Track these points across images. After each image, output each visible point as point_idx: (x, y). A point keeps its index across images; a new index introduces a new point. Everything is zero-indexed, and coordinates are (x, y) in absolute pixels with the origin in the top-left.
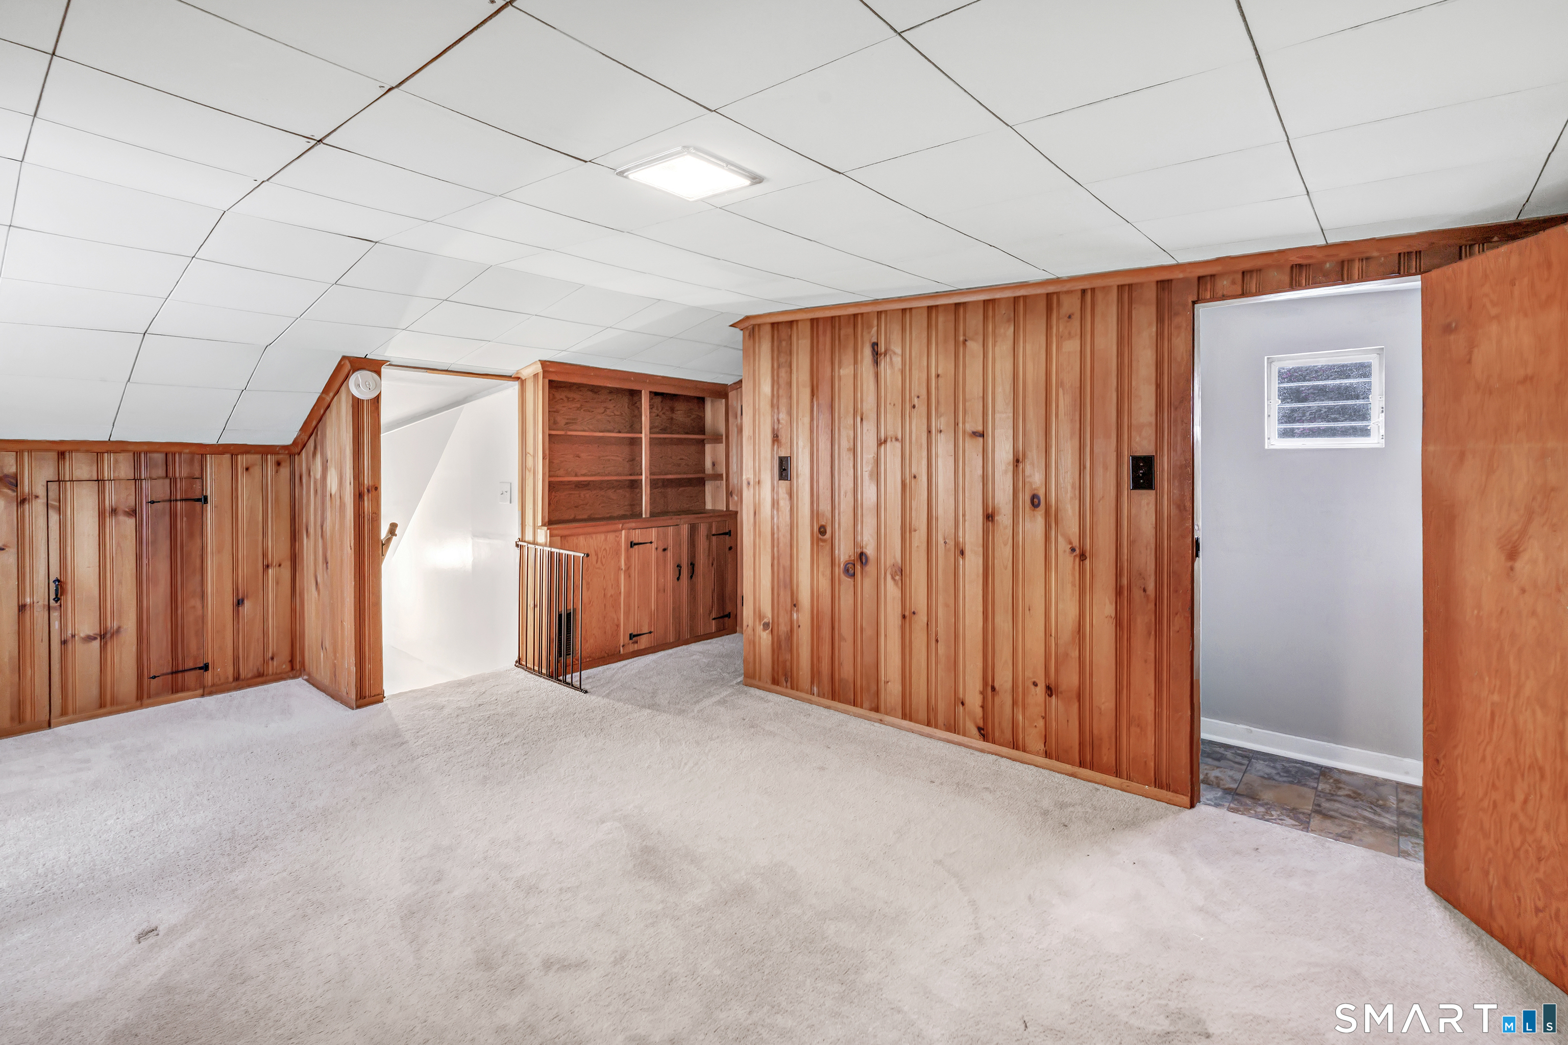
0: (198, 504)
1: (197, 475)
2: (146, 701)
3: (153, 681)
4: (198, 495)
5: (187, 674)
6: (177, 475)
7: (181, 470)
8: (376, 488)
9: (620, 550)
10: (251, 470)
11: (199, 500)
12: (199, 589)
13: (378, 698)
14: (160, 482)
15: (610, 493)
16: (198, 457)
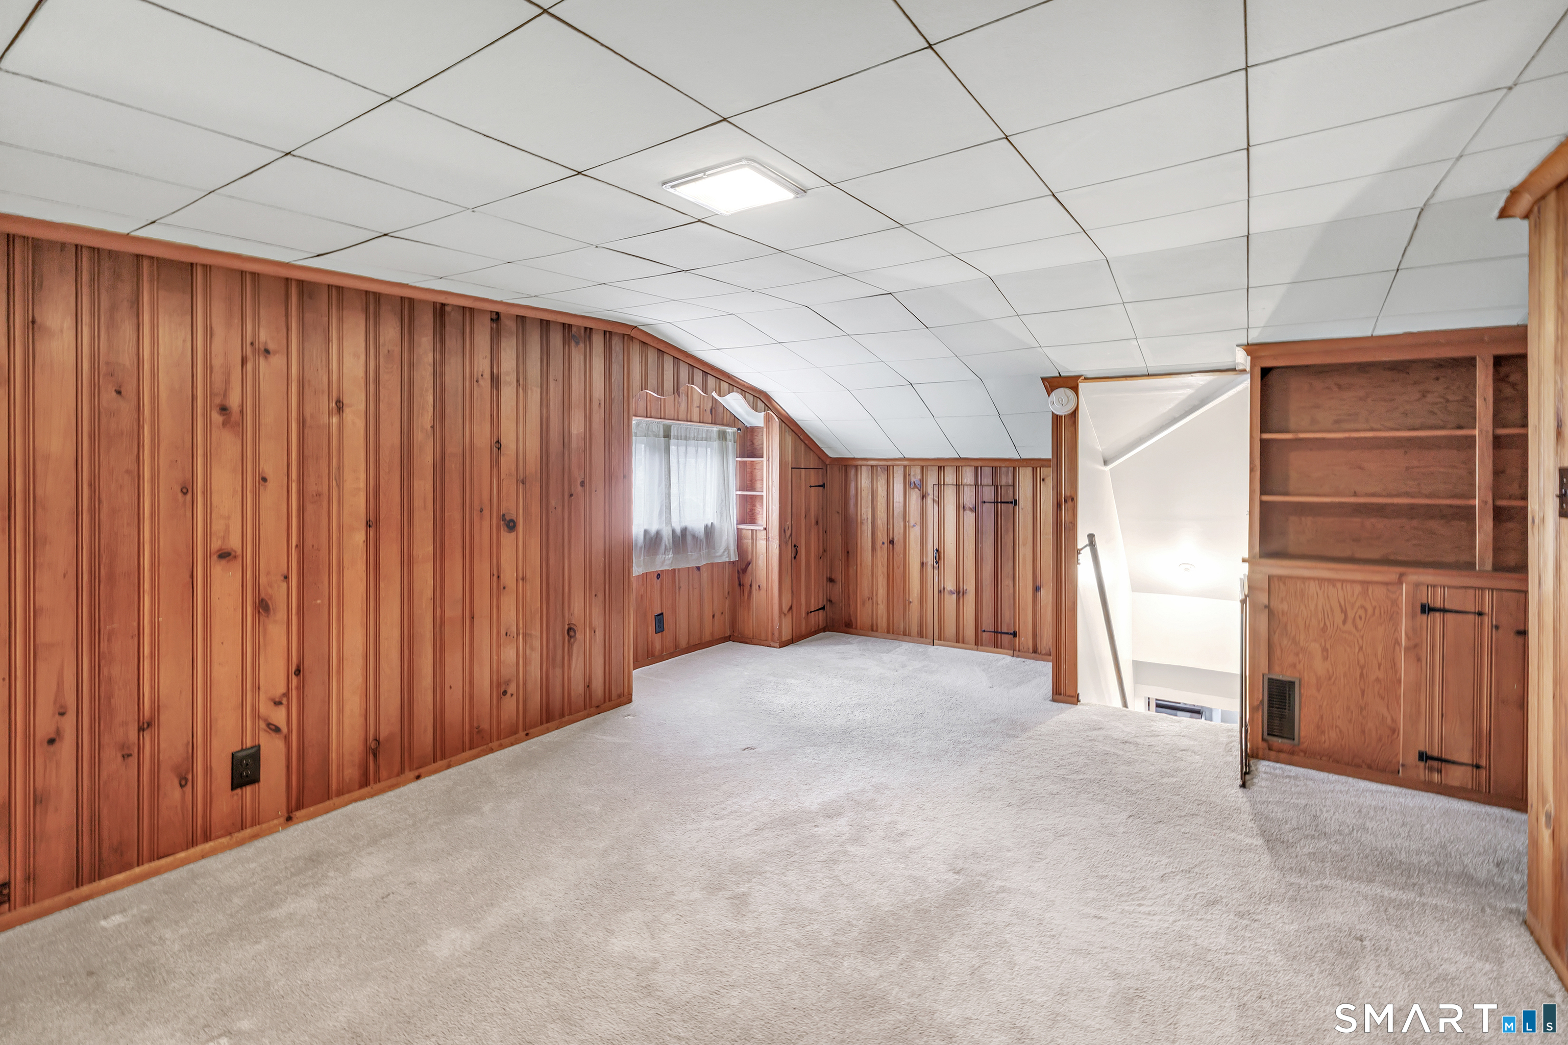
0: (1011, 506)
1: (1010, 482)
2: (980, 647)
3: (984, 634)
4: (1011, 499)
5: (1003, 636)
6: (999, 484)
7: (1005, 480)
8: (1073, 499)
9: (1399, 613)
10: (1046, 480)
11: (1011, 503)
12: (1011, 573)
13: (1074, 699)
14: (989, 488)
15: (1433, 524)
16: (1011, 469)
